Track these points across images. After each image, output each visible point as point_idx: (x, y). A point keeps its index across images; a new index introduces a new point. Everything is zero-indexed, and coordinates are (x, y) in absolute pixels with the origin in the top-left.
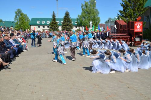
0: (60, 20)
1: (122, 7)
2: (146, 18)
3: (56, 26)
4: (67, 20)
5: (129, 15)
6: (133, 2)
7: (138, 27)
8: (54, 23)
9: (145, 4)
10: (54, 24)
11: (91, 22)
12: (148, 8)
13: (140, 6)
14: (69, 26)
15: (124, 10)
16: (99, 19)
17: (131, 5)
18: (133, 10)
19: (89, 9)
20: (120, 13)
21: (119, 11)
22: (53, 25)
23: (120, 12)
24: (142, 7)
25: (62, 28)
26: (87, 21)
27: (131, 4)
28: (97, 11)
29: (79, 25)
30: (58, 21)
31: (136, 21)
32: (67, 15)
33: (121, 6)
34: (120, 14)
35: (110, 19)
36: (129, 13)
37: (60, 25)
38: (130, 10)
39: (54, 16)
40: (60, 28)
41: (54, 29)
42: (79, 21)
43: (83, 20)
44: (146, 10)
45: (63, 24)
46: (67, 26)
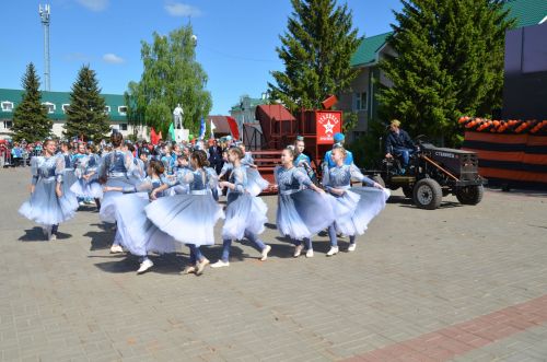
0: (56, 97)
1: (283, 62)
2: (359, 102)
3: (42, 122)
4: (85, 101)
5: (305, 89)
6: (317, 46)
7: (329, 127)
8: (33, 111)
9: (352, 56)
10: (32, 115)
11: (178, 111)
12: (363, 69)
13: (337, 60)
14: (96, 122)
15: (290, 71)
16: (206, 100)
17: (309, 58)
18: (317, 72)
19: (170, 63)
20: (278, 81)
21: (274, 75)
22: (28, 118)
23: (278, 76)
24: (345, 66)
25: (66, 131)
26: (163, 105)
27: (311, 54)
28: (200, 70)
29: (135, 118)
30: (48, 103)
31: (325, 109)
32: (86, 79)
33: (281, 57)
34: (276, 85)
35: (247, 98)
36: (305, 82)
37: (57, 119)
38: (308, 71)
39: (31, 82)
40: (58, 129)
41: (34, 133)
42: (132, 103)
43: (147, 100)
44: (355, 75)
45: (71, 113)
46: (88, 121)
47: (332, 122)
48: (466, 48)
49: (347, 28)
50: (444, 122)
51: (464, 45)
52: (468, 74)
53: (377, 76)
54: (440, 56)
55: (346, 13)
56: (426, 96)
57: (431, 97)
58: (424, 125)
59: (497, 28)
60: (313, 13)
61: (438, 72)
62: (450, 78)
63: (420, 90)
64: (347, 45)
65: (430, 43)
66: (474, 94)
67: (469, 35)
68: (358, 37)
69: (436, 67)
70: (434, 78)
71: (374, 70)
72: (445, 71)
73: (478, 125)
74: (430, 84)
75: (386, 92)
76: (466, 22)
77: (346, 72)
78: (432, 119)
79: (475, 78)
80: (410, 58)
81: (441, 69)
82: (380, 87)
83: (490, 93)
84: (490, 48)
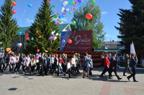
36: (2, 37)
44: (18, 37)
49: (16, 24)
55: (16, 20)
60: (6, 19)
63: (39, 42)
68: (19, 27)
69: (43, 37)
70: (42, 40)
71: (23, 36)
73: (55, 52)
76: (49, 28)
77: (15, 36)
83: (54, 44)
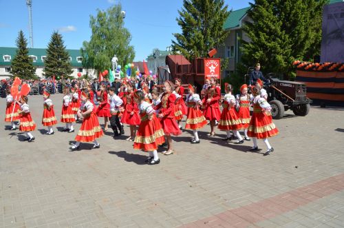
0: (38, 52)
1: (180, 27)
2: (229, 52)
3: (29, 68)
4: (56, 54)
5: (195, 44)
6: (202, 17)
7: (212, 69)
8: (23, 61)
9: (224, 22)
10: (23, 64)
11: (115, 59)
12: (231, 31)
13: (214, 26)
14: (63, 67)
15: (185, 33)
16: (131, 51)
17: (197, 24)
18: (202, 34)
19: (108, 29)
20: (178, 39)
21: (175, 36)
22: (20, 65)
23: (178, 36)
24: (220, 29)
25: (44, 73)
26: (105, 56)
27: (198, 22)
29: (87, 64)
30: (32, 56)
31: (208, 57)
32: (56, 40)
33: (179, 24)
34: (177, 42)
35: (157, 50)
36: (195, 40)
37: (39, 66)
38: (197, 33)
39: (22, 42)
40: (39, 72)
41: (25, 75)
42: (85, 55)
43: (95, 53)
44: (227, 35)
45: (47, 62)
46: (58, 67)
47: (214, 65)
48: (298, 17)
49: (221, 5)
50: (284, 64)
51: (296, 15)
52: (299, 34)
53: (240, 35)
54: (281, 23)
56: (272, 48)
57: (275, 48)
58: (271, 66)
59: (317, 4)
61: (280, 33)
62: (287, 36)
63: (268, 44)
64: (221, 15)
65: (274, 14)
66: (302, 46)
67: (299, 8)
68: (228, 10)
69: (279, 29)
70: (277, 36)
71: (239, 31)
72: (284, 32)
73: (305, 66)
74: (274, 40)
75: (247, 46)
77: (221, 33)
78: (276, 63)
79: (303, 36)
80: (262, 24)
81: (281, 31)
82: (243, 42)
83: (312, 45)
84: (312, 17)
